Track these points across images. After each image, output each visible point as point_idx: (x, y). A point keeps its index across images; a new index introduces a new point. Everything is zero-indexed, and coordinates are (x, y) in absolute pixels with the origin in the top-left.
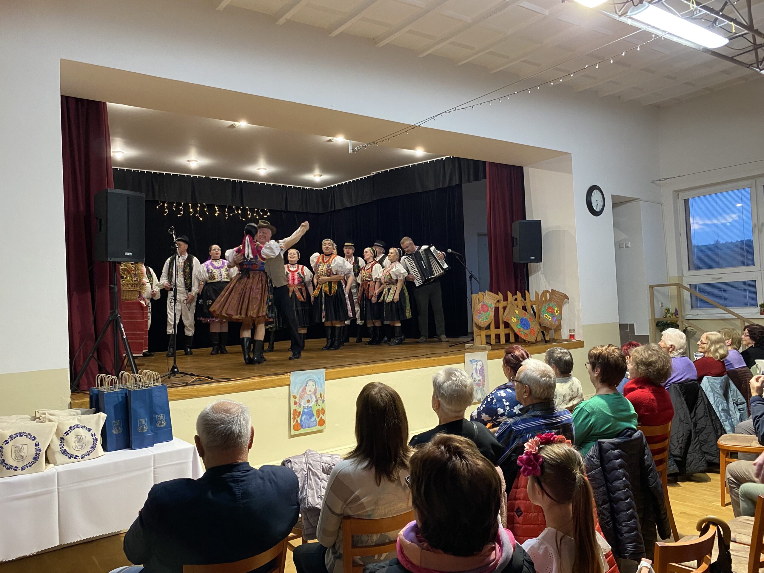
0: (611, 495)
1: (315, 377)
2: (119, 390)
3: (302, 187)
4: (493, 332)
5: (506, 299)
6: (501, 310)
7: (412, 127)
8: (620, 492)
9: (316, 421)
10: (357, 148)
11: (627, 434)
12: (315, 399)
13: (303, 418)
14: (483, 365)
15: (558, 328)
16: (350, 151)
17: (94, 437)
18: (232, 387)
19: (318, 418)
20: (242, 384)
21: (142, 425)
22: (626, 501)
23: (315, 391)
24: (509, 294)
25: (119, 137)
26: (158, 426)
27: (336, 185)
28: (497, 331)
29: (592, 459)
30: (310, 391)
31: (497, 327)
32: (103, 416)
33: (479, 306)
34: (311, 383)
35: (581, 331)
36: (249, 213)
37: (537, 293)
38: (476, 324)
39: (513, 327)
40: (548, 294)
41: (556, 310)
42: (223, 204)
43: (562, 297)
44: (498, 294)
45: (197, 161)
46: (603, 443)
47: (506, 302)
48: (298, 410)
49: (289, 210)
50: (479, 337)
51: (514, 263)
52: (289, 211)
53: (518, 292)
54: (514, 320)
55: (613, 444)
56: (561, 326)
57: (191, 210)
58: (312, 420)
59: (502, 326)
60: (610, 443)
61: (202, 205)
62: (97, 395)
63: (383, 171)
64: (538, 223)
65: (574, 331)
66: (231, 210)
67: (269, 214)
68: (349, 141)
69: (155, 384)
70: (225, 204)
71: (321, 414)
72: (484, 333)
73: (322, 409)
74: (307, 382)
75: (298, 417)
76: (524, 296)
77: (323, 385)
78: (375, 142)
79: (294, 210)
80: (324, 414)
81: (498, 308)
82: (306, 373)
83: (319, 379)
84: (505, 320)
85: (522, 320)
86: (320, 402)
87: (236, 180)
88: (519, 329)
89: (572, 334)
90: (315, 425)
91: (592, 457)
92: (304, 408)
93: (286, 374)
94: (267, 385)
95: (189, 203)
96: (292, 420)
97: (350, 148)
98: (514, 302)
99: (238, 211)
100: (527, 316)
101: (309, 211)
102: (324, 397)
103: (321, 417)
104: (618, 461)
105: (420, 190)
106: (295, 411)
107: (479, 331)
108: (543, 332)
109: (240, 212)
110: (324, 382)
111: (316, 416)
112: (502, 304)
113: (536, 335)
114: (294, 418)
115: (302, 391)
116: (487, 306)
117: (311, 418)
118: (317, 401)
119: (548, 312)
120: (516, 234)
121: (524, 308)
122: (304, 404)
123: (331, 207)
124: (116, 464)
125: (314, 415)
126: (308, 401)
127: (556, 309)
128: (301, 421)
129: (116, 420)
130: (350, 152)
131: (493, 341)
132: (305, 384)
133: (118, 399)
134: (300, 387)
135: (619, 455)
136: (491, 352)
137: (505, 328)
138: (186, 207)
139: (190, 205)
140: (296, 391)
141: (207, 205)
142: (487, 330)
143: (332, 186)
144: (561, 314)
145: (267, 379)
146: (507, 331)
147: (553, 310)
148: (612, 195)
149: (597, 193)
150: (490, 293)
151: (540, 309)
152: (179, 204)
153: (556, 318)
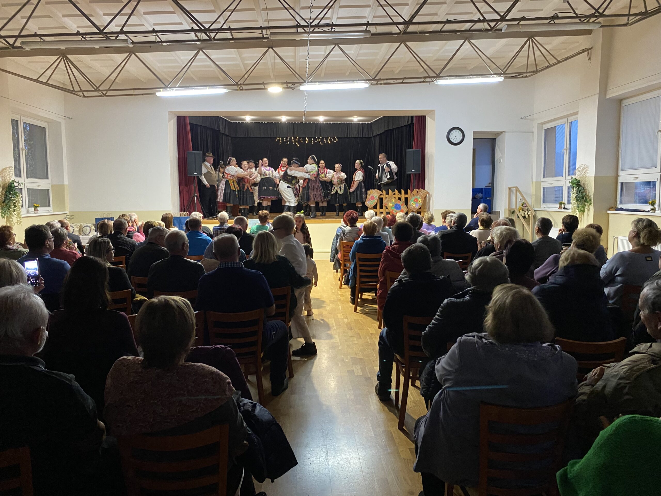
15: (419, 210)
28: (381, 210)
36: (325, 140)
39: (389, 209)
42: (310, 136)
43: (425, 193)
52: (350, 138)
54: (391, 205)
57: (293, 141)
59: (384, 208)
61: (299, 137)
66: (315, 139)
67: (337, 140)
79: (353, 137)
81: (382, 198)
84: (384, 205)
85: (396, 205)
88: (393, 210)
95: (292, 137)
100: (401, 203)
101: (362, 136)
109: (320, 140)
116: (374, 197)
119: (414, 201)
127: (420, 200)
138: (291, 139)
141: (302, 138)
147: (418, 200)
148: (473, 131)
149: (456, 131)
150: (377, 190)
151: (410, 200)
152: (287, 138)
153: (418, 205)
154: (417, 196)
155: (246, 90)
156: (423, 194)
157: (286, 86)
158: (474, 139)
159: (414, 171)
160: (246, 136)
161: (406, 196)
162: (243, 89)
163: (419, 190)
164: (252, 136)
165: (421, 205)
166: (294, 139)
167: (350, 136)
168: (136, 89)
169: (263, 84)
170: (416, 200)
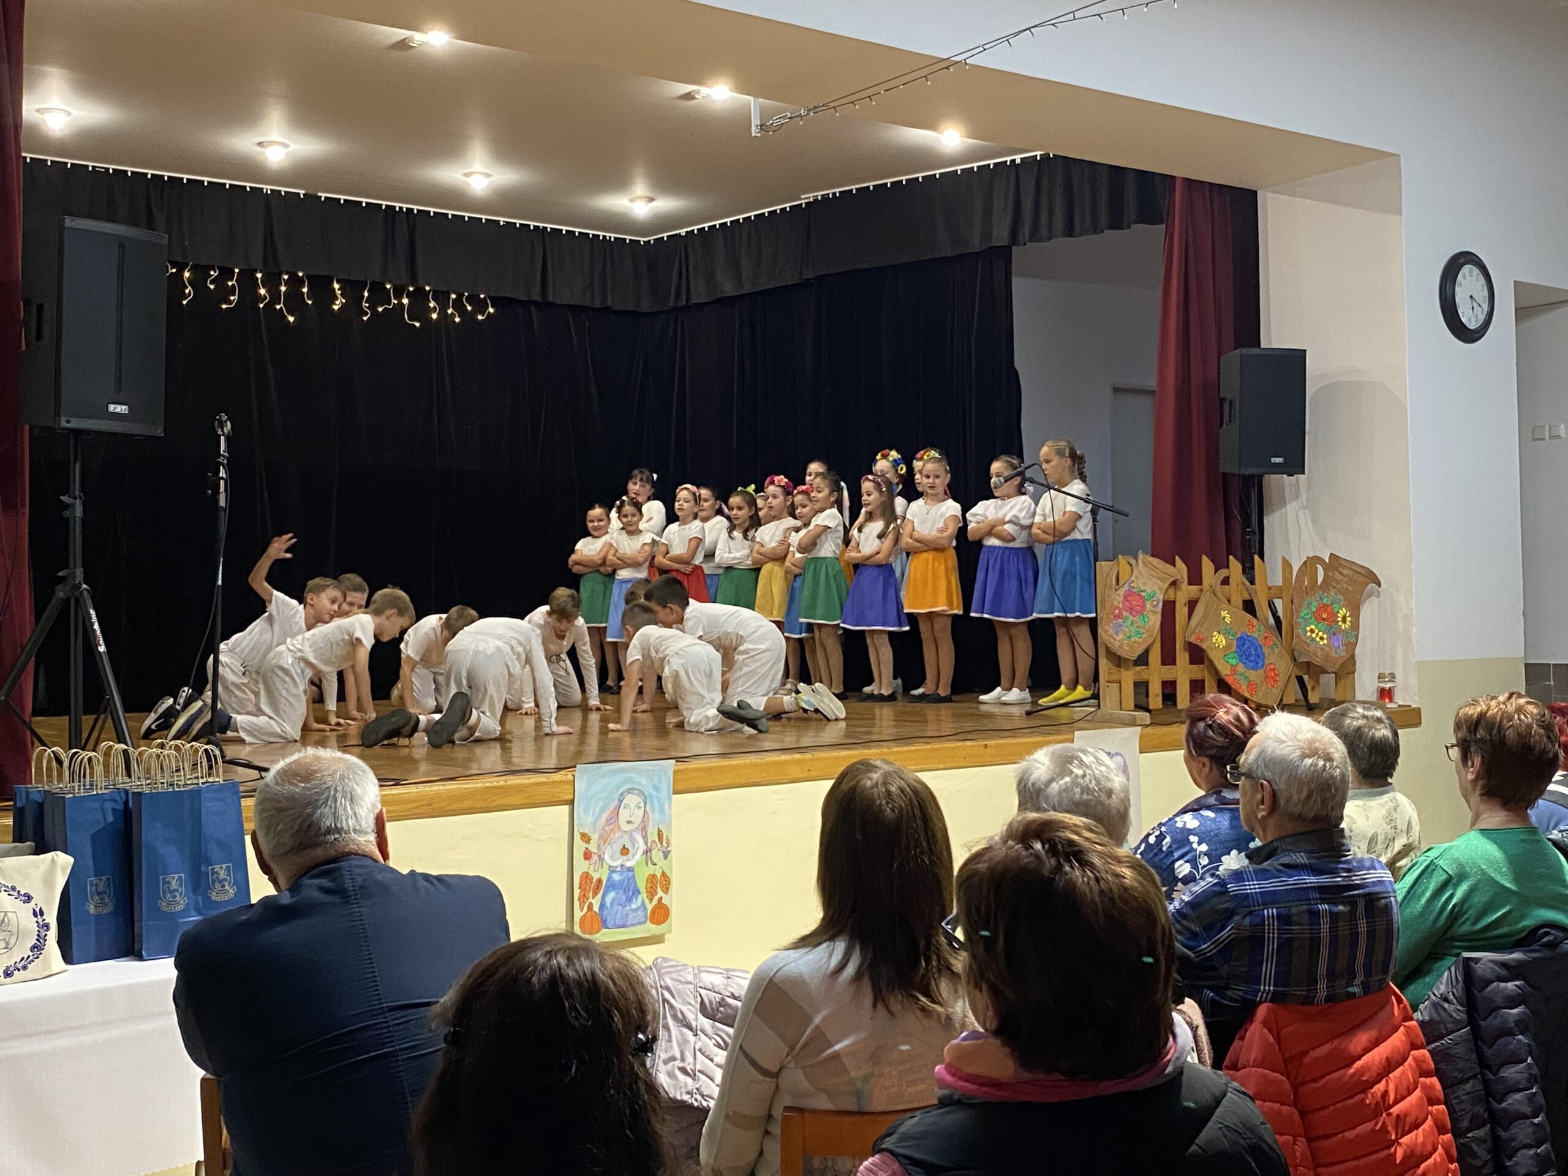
0: (1495, 1104)
1: (644, 781)
2: (106, 791)
3: (591, 232)
4: (1156, 674)
5: (1195, 578)
6: (1181, 611)
7: (944, 64)
8: (1518, 1096)
9: (646, 909)
10: (775, 121)
11: (1545, 939)
12: (642, 847)
13: (608, 900)
14: (1125, 765)
15: (1346, 670)
16: (753, 128)
17: (40, 919)
18: (409, 802)
19: (651, 900)
20: (439, 796)
21: (171, 892)
22: (1536, 1121)
23: (643, 821)
24: (1207, 565)
25: (61, 66)
26: (214, 896)
27: (695, 228)
28: (1168, 673)
29: (1446, 1005)
30: (629, 822)
31: (1168, 658)
32: (63, 861)
33: (1118, 598)
34: (632, 800)
35: (1413, 680)
36: (432, 305)
37: (1287, 565)
38: (1107, 648)
39: (1216, 662)
40: (1320, 568)
41: (1341, 614)
42: (356, 276)
43: (1361, 579)
44: (1173, 564)
45: (285, 145)
46: (1477, 960)
47: (1194, 588)
48: (596, 876)
49: (550, 299)
50: (1116, 685)
51: (1224, 474)
52: (552, 305)
53: (1231, 557)
54: (1219, 640)
55: (1503, 964)
56: (1355, 661)
57: (262, 291)
58: (634, 906)
59: (1182, 657)
60: (1493, 962)
61: (293, 275)
62: (41, 806)
63: (837, 190)
64: (1297, 358)
65: (1393, 676)
66: (379, 295)
67: (491, 310)
68: (752, 98)
69: (204, 780)
70: (362, 278)
71: (659, 890)
72: (1129, 677)
73: (664, 874)
74: (622, 794)
75: (595, 894)
76: (1249, 571)
77: (667, 806)
78: (831, 105)
79: (567, 301)
80: (668, 890)
81: (1174, 602)
82: (621, 770)
83: (657, 789)
84: (1192, 640)
85: (1242, 641)
86: (657, 855)
87: (397, 205)
88: (1234, 668)
89: (1387, 686)
90: (642, 919)
91: (1446, 1000)
92: (612, 870)
93: (563, 772)
94: (507, 800)
95: (256, 271)
96: (576, 903)
97: (755, 121)
98: (1219, 588)
99: (399, 297)
100: (1258, 630)
101: (609, 303)
102: (668, 844)
103: (661, 899)
104: (1515, 1011)
105: (947, 251)
106: (586, 876)
107: (1115, 670)
108: (1300, 679)
109: (405, 301)
110: (670, 799)
111: (644, 894)
112: (1187, 591)
113: (1280, 685)
114: (583, 897)
115: (607, 821)
116: (1142, 597)
117: (629, 900)
118: (648, 852)
119: (1319, 619)
120: (1231, 388)
121: (1249, 607)
122: (611, 857)
123: (678, 294)
124: (105, 995)
125: (639, 892)
126: (625, 851)
127: (1343, 612)
128: (602, 906)
129: (96, 875)
130: (754, 131)
131: (1156, 701)
132: (616, 802)
133: (105, 819)
134: (602, 810)
135: (1519, 995)
136: (1150, 730)
137: (1191, 664)
138: (248, 283)
139: (259, 275)
140: (590, 820)
141: (309, 277)
142: (1138, 668)
143: (683, 232)
144: (1355, 626)
145: (509, 782)
146: (1197, 672)
147: (1334, 614)
148: (1515, 283)
149: (1470, 274)
150: (1148, 558)
151: (1297, 612)
152: (226, 273)
153: (1342, 639)
156: (1351, 581)
158: (1514, 318)
159: (1280, 460)
165: (1352, 640)
166: (265, 285)
167: (552, 295)
170: (1326, 616)
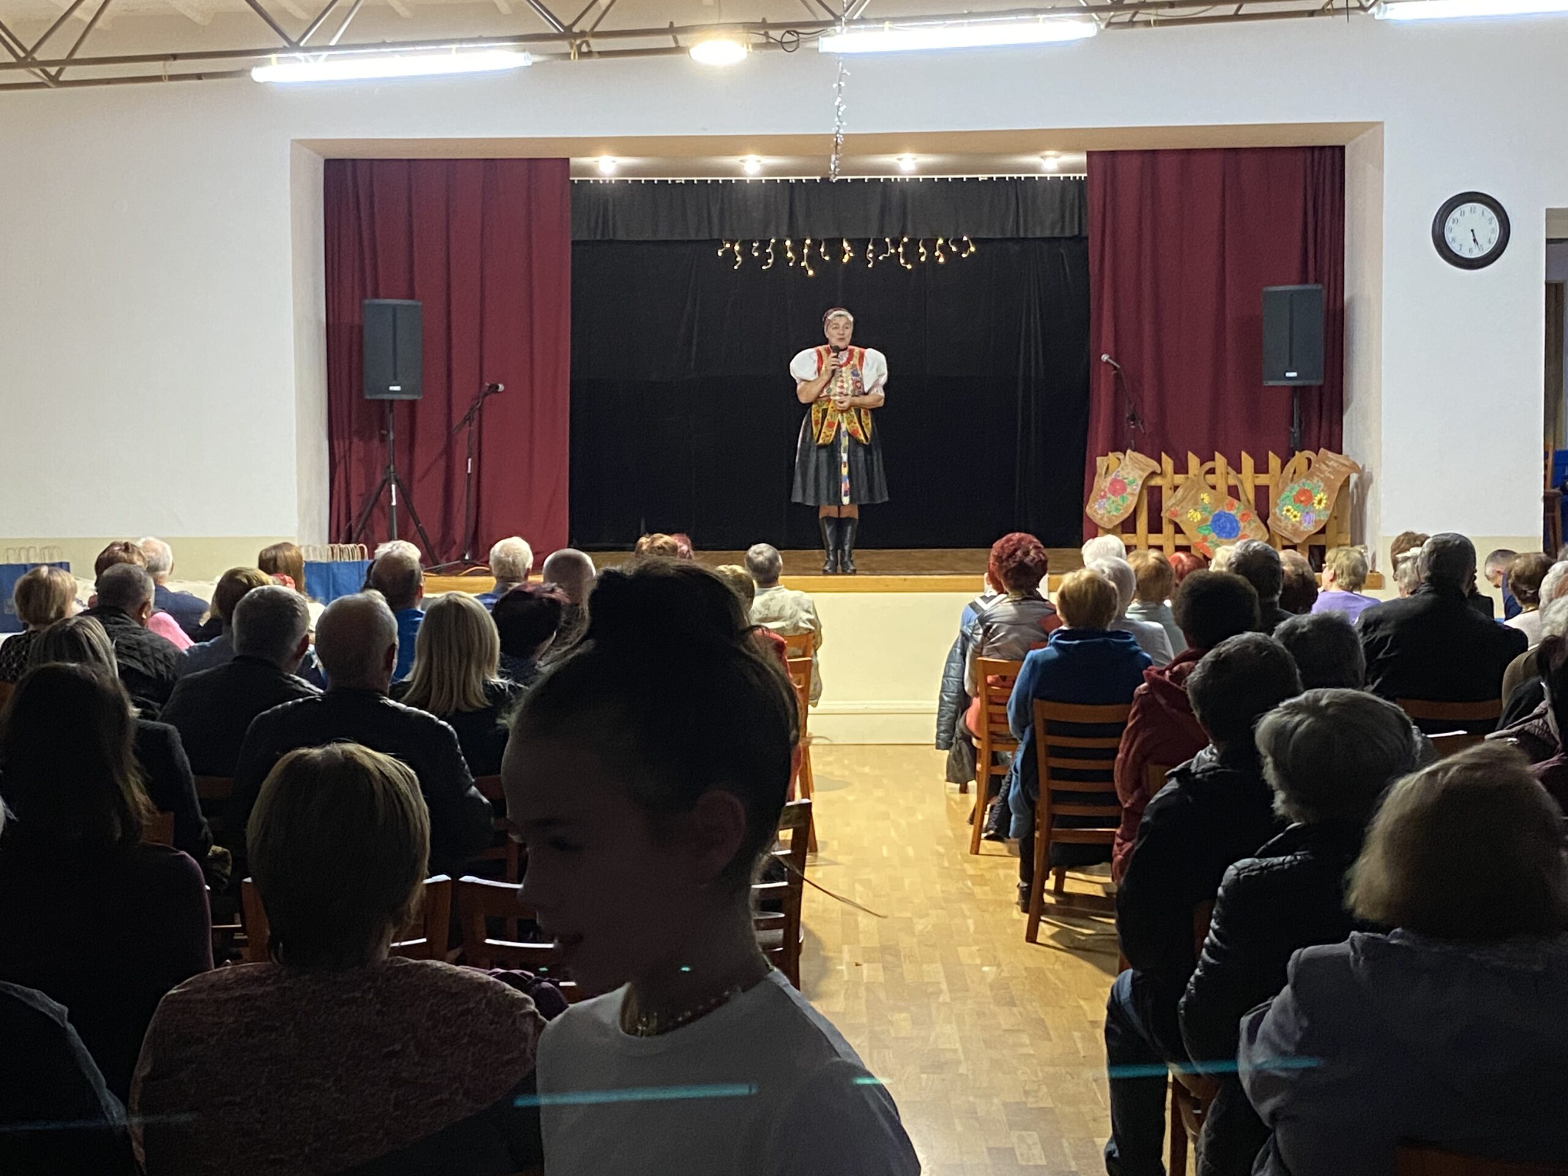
4: (1143, 540)
6: (1166, 493)
24: (1193, 461)
28: (1154, 540)
33: (1105, 483)
36: (922, 250)
39: (1188, 532)
41: (1319, 496)
42: (859, 236)
43: (1344, 469)
44: (1159, 460)
47: (1180, 477)
49: (1023, 235)
54: (1196, 517)
57: (790, 255)
59: (1168, 529)
61: (813, 240)
66: (880, 246)
67: (972, 249)
70: (866, 236)
79: (1038, 235)
81: (1161, 487)
84: (1176, 518)
85: (1218, 518)
95: (787, 240)
98: (1203, 476)
99: (896, 249)
100: (1236, 508)
109: (901, 250)
112: (1171, 479)
116: (1125, 483)
119: (1297, 500)
137: (1177, 532)
138: (780, 249)
139: (788, 243)
141: (827, 241)
147: (1310, 499)
148: (1549, 211)
149: (1472, 211)
150: (1136, 454)
151: (1279, 495)
152: (764, 244)
153: (1313, 516)
154: (1307, 479)
155: (602, 54)
156: (1335, 471)
157: (763, 40)
158: (1549, 241)
159: (1294, 374)
160: (598, 238)
161: (1263, 479)
162: (589, 54)
163: (1317, 454)
164: (621, 236)
165: (1324, 518)
166: (792, 249)
167: (1026, 231)
168: (175, 57)
169: (672, 30)
170: (1304, 499)
